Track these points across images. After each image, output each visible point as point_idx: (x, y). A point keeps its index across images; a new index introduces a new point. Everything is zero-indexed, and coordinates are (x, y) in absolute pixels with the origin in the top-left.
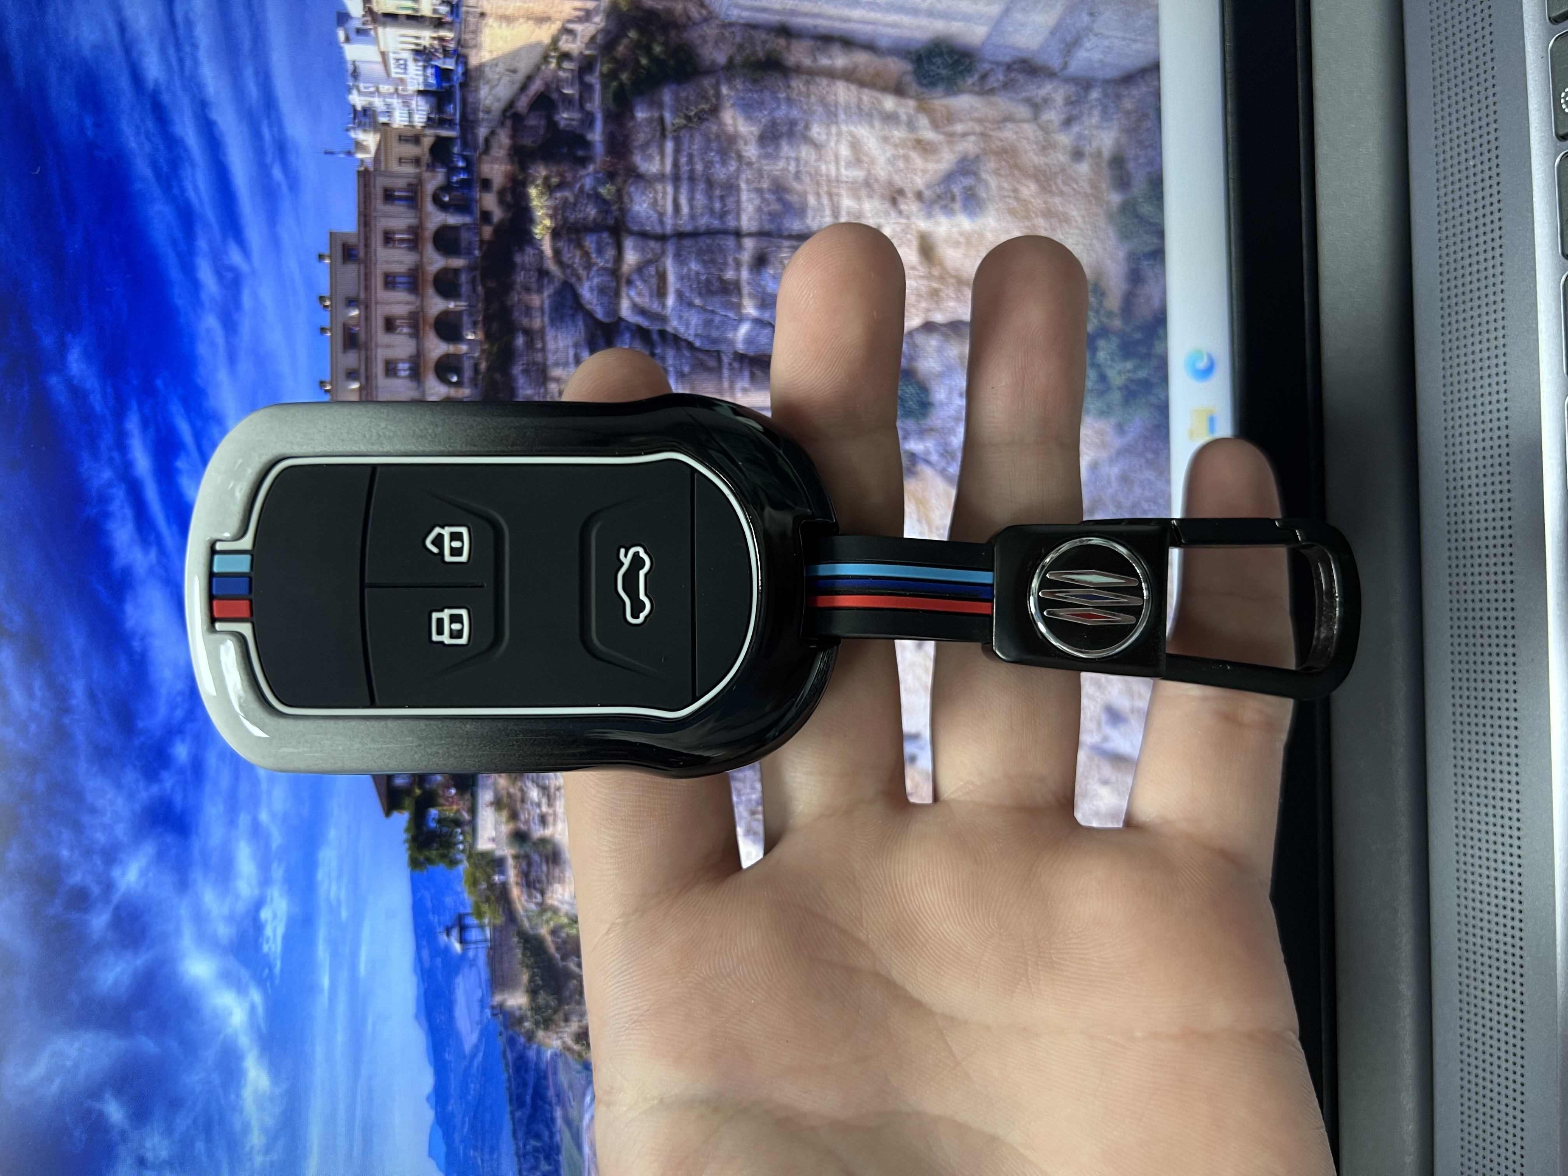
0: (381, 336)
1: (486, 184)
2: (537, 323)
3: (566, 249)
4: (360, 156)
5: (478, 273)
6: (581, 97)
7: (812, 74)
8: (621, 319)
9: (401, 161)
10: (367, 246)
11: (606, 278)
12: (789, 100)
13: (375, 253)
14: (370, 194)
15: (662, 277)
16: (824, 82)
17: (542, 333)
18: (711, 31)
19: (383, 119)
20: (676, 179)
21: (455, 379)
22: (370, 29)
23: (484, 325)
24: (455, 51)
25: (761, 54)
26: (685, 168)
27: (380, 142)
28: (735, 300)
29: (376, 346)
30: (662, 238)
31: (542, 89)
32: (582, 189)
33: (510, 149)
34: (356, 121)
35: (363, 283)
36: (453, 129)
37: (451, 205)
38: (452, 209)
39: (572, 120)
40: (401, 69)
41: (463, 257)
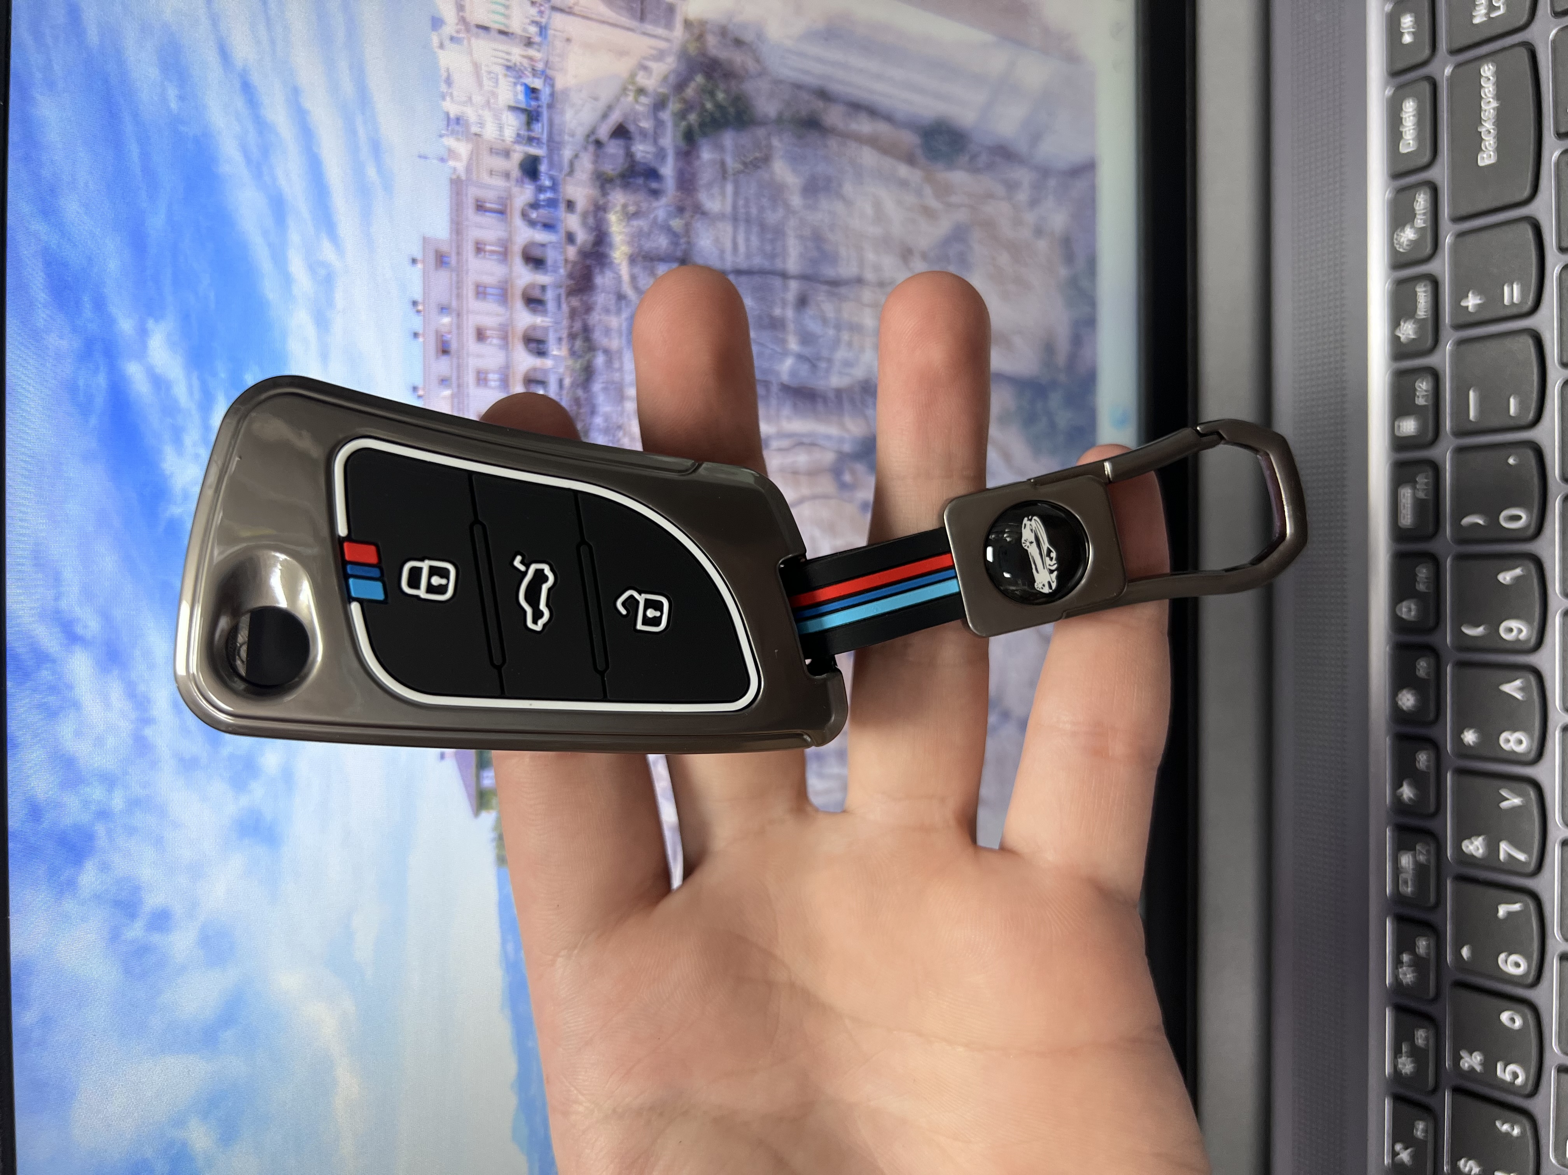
1: (570, 205)
2: (614, 344)
3: (641, 275)
5: (563, 291)
6: (655, 133)
7: (847, 136)
9: (491, 173)
10: (458, 254)
12: (827, 158)
13: (467, 261)
14: (462, 201)
16: (853, 145)
17: (620, 352)
18: (764, 85)
19: (474, 129)
20: (735, 219)
22: (464, 38)
23: (569, 341)
24: (543, 72)
25: (804, 113)
26: (742, 210)
27: (472, 152)
28: (781, 336)
29: (468, 355)
31: (620, 120)
32: (655, 221)
33: (593, 173)
34: (450, 129)
35: (455, 291)
36: (541, 148)
37: (539, 222)
38: (538, 227)
39: (648, 153)
40: (493, 82)
41: (549, 274)
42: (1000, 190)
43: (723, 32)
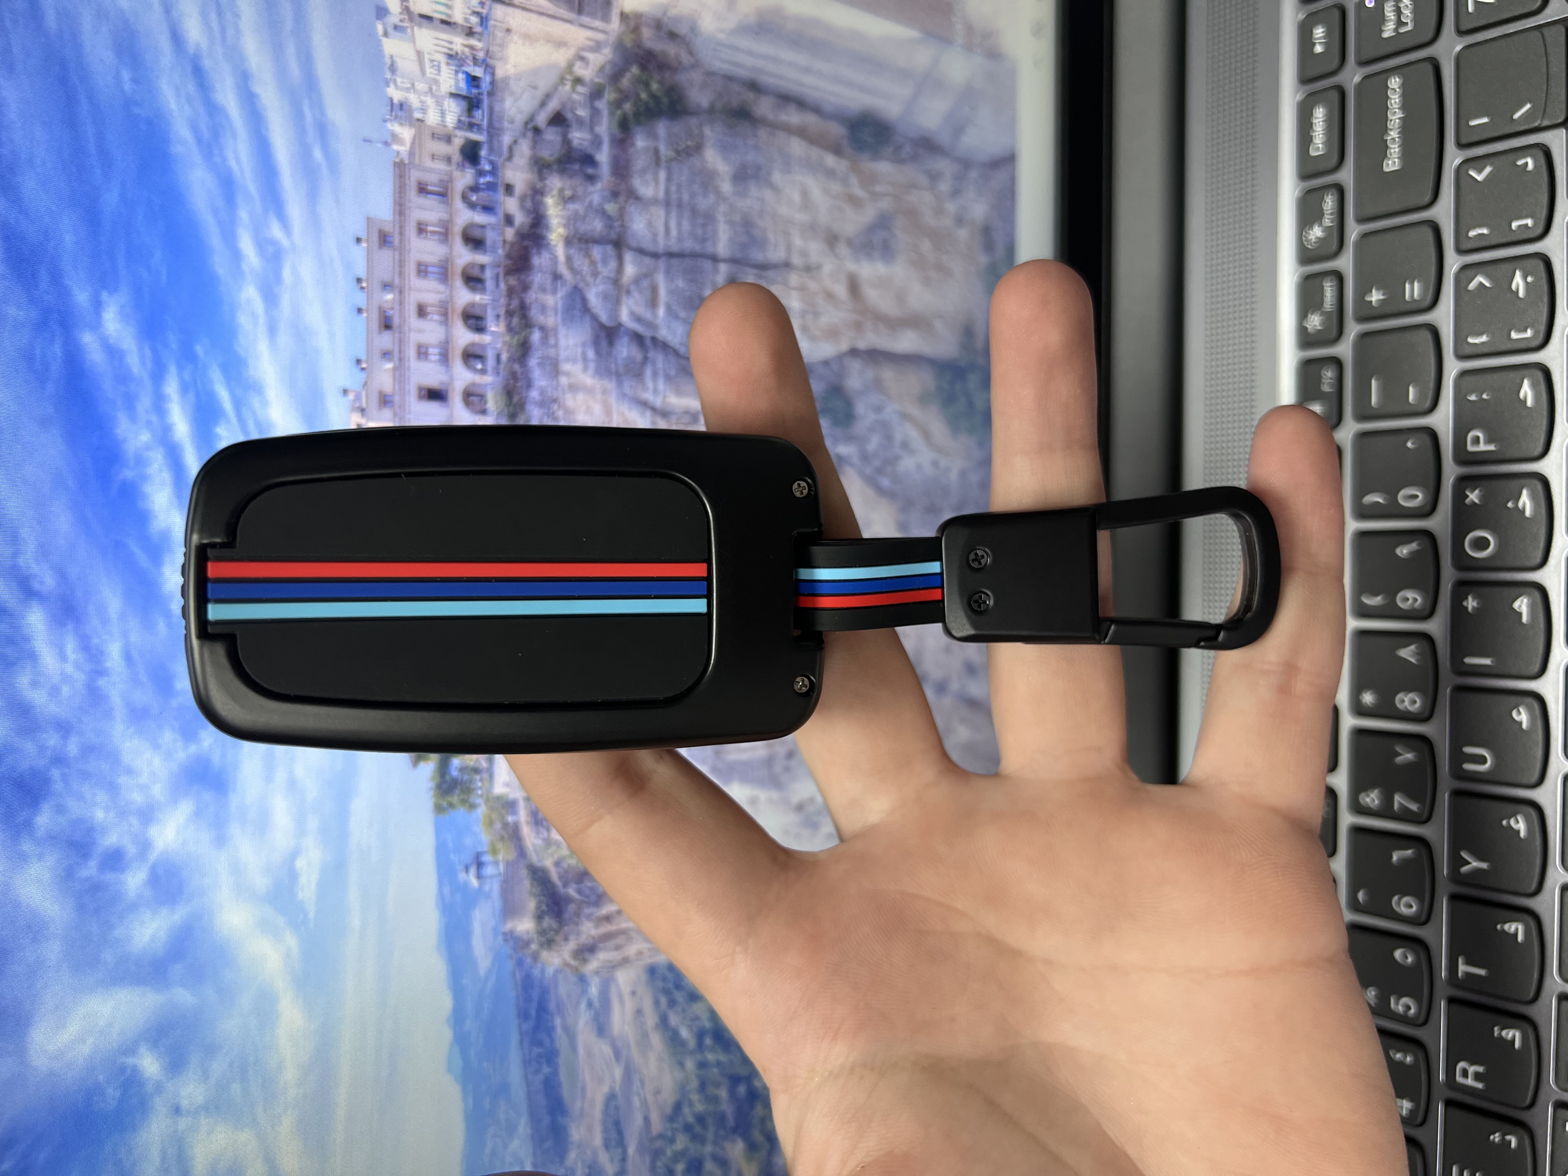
0: (413, 320)
1: (509, 189)
2: (550, 321)
3: (576, 256)
4: (395, 147)
5: (501, 271)
6: (591, 121)
7: (775, 126)
8: (620, 325)
9: (433, 157)
10: (401, 234)
11: (610, 287)
12: (756, 147)
13: (409, 240)
14: (405, 185)
15: (654, 290)
16: (782, 135)
17: (555, 330)
18: (696, 76)
19: (417, 115)
20: (667, 204)
21: (479, 366)
22: (407, 27)
23: (506, 318)
24: (484, 61)
25: (735, 103)
26: (674, 196)
27: (415, 136)
29: (410, 330)
30: (655, 256)
31: (558, 108)
32: (590, 205)
33: (531, 159)
34: (393, 114)
35: (397, 269)
36: (481, 134)
37: (478, 205)
38: (478, 209)
39: (583, 140)
40: (435, 70)
41: (488, 254)
42: (923, 180)
43: (657, 24)
